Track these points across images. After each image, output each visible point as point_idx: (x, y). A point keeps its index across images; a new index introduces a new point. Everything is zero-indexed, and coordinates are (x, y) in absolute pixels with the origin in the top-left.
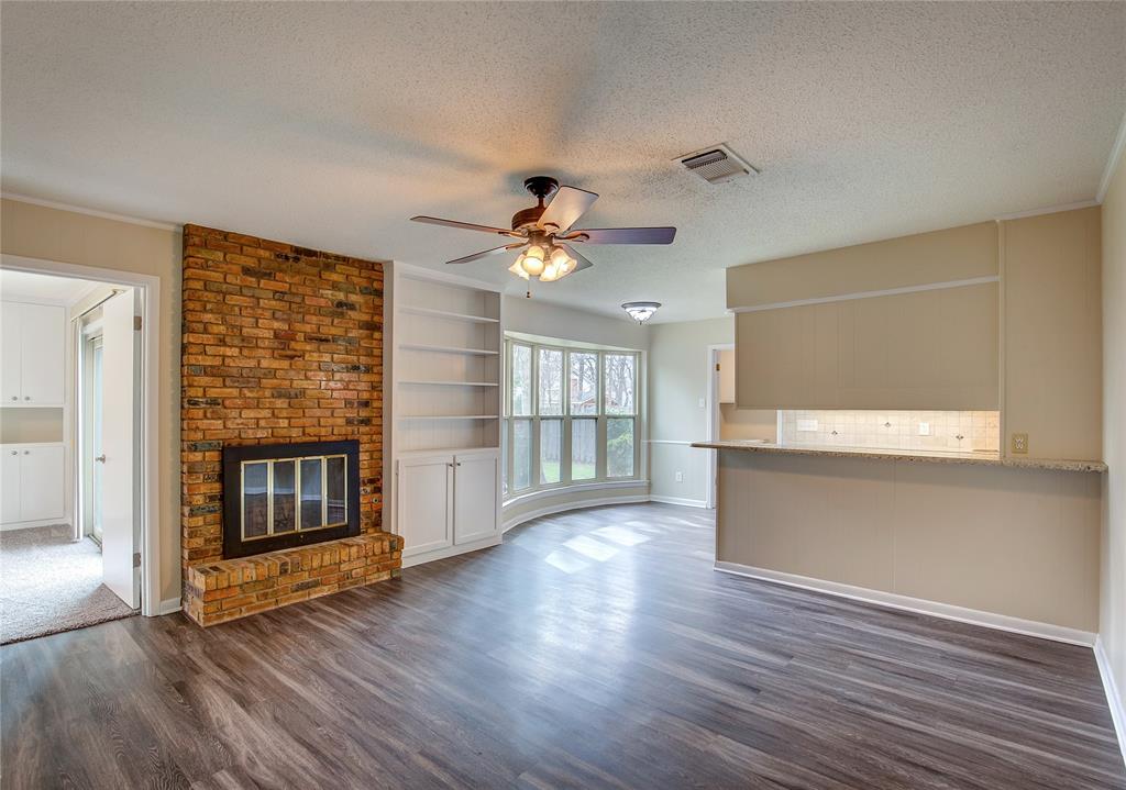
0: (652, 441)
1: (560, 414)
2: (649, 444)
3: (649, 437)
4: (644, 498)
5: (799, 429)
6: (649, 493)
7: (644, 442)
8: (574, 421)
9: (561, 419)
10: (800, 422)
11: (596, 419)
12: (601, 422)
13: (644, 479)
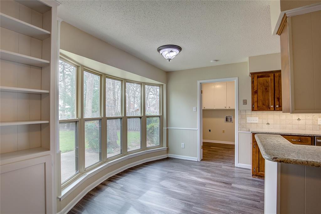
0: (168, 128)
1: (120, 116)
2: (167, 129)
3: (167, 126)
4: (165, 156)
5: (248, 122)
6: (167, 153)
7: (165, 128)
8: (128, 119)
9: (121, 118)
10: (248, 118)
11: (141, 118)
12: (144, 119)
13: (165, 147)
